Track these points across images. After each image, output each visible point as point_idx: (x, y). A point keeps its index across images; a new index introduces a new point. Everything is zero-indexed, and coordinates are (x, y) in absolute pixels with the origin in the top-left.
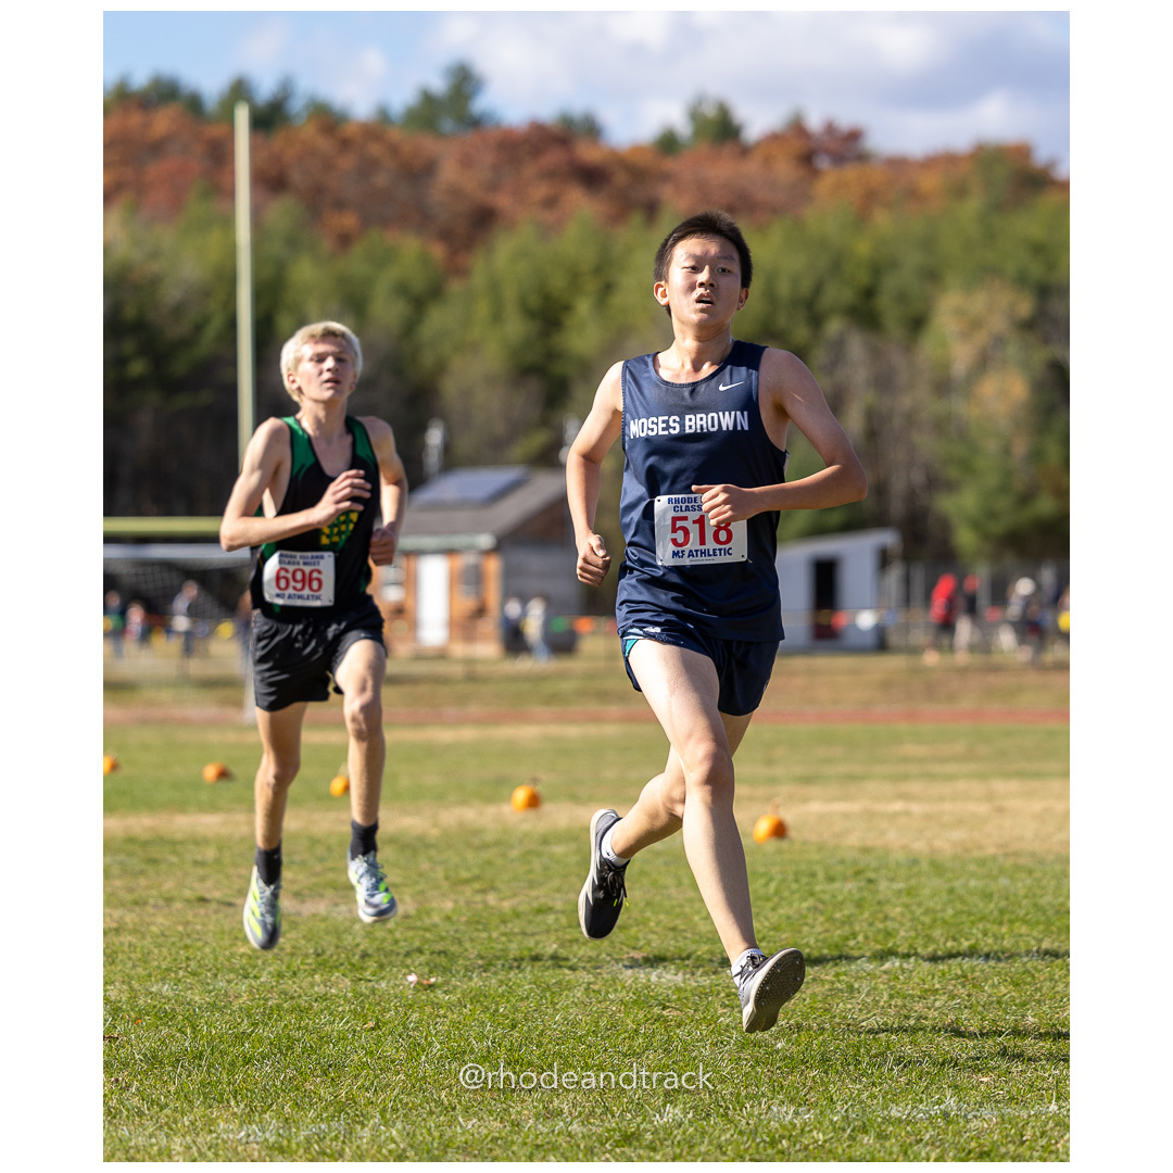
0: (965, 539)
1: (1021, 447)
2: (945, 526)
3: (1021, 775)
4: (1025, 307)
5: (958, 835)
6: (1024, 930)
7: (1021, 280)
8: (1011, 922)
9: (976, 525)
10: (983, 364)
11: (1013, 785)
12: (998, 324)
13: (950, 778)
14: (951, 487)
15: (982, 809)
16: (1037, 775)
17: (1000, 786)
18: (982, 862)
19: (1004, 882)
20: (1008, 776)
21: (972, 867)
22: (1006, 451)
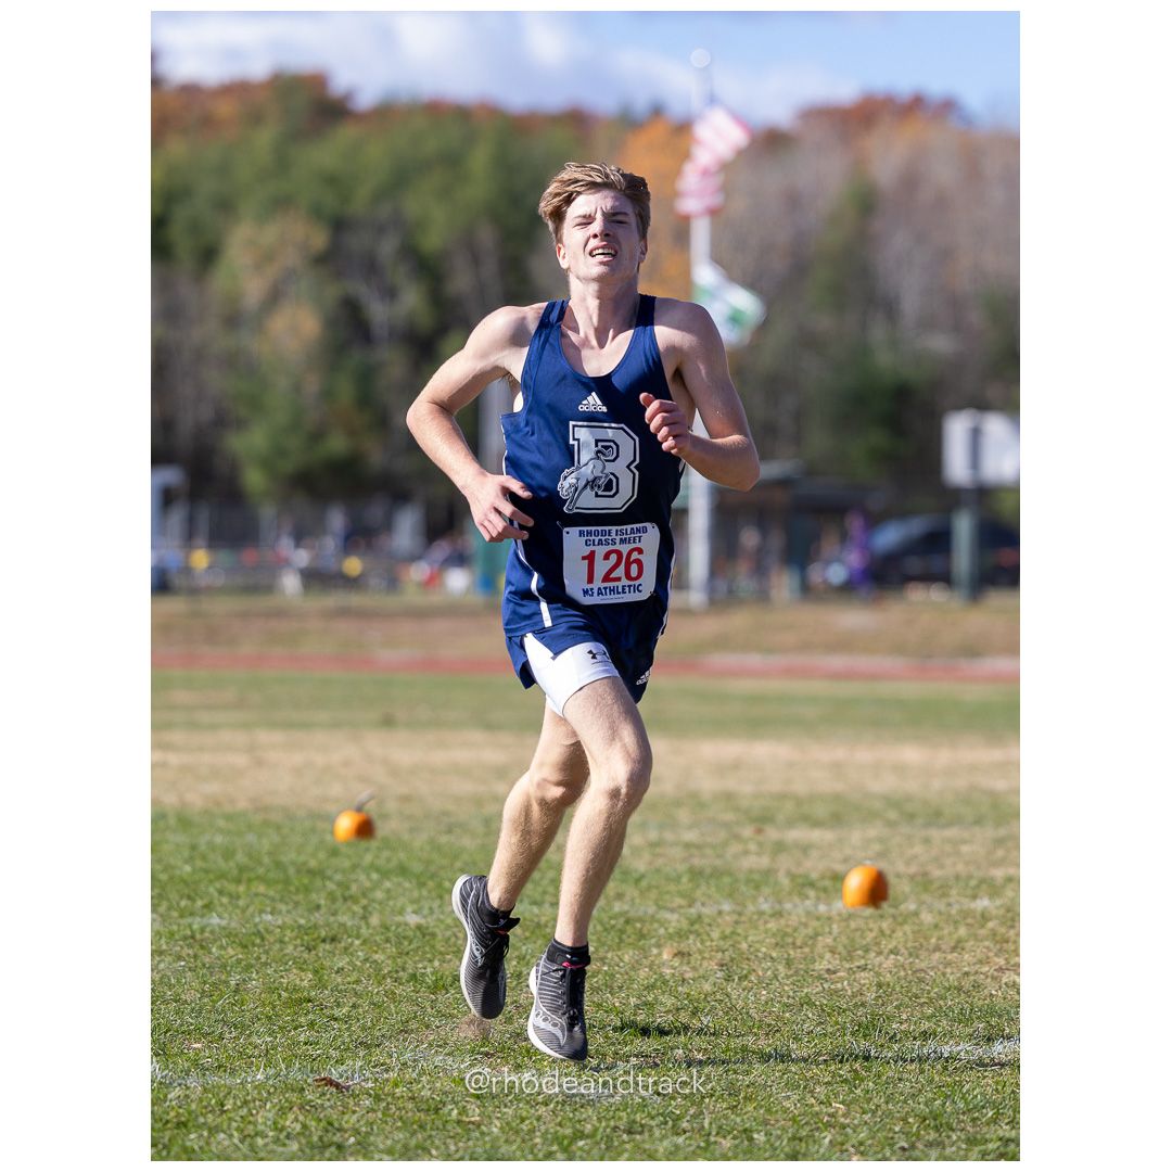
0: (254, 479)
1: (312, 385)
2: (234, 468)
3: (288, 725)
4: (319, 239)
5: (213, 788)
6: (262, 889)
7: (316, 213)
8: (250, 881)
9: (267, 464)
10: (274, 298)
11: (278, 737)
12: (291, 258)
13: (213, 727)
14: (240, 424)
15: (240, 760)
16: (306, 726)
17: (264, 736)
18: (229, 818)
19: (251, 838)
20: (274, 725)
21: (221, 823)
22: (297, 388)
